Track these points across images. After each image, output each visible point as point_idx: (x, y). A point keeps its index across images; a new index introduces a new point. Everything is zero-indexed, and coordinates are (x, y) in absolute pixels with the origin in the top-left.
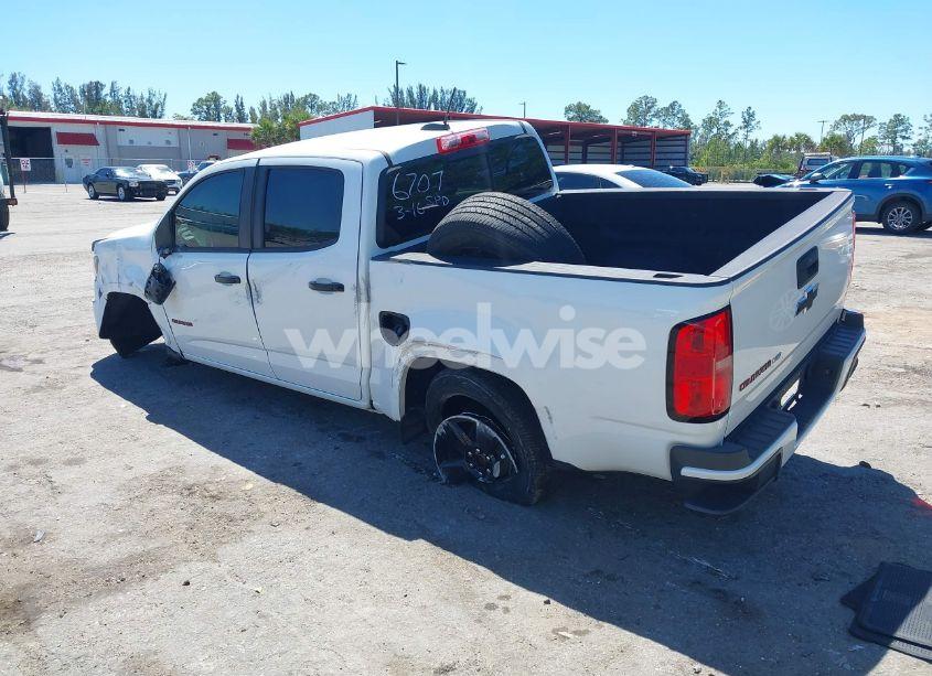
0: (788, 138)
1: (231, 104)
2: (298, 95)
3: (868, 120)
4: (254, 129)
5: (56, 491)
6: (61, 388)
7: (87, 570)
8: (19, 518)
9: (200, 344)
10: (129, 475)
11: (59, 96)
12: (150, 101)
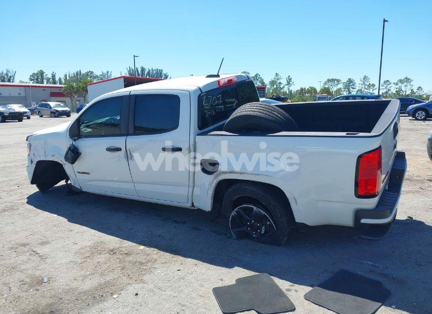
0: (306, 89)
1: (50, 76)
2: (83, 72)
3: (338, 81)
4: (64, 87)
5: (43, 258)
6: (18, 209)
7: (80, 293)
8: (30, 272)
9: (92, 183)
10: (77, 247)
12: (7, 74)
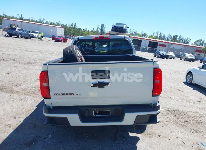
4: (203, 48)
11: (168, 37)
12: (187, 40)
